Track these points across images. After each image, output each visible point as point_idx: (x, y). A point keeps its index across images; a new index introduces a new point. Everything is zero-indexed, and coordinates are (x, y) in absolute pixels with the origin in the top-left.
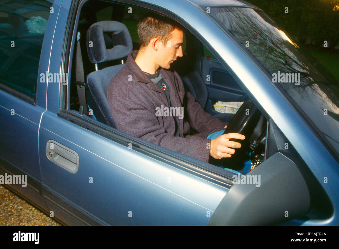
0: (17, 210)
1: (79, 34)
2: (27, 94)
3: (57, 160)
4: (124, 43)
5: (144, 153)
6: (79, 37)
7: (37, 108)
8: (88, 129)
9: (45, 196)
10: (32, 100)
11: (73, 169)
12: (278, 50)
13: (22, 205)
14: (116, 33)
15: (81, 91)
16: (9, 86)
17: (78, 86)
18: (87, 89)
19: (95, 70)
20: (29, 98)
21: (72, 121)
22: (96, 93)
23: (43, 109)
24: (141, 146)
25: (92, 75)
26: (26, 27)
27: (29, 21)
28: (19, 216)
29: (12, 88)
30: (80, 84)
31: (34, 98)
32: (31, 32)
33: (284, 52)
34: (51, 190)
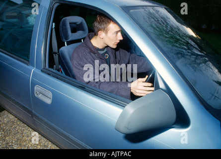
0: (21, 130)
1: (54, 24)
2: (25, 59)
3: (40, 96)
4: (83, 29)
5: (87, 91)
6: (54, 26)
7: (30, 67)
8: (57, 78)
9: (34, 119)
10: (27, 62)
11: (49, 101)
12: (183, 41)
13: (24, 127)
14: (78, 23)
15: (56, 57)
16: (15, 55)
17: (54, 55)
18: (59, 56)
19: (65, 45)
20: (26, 61)
21: (49, 74)
22: (64, 58)
23: (33, 67)
24: (86, 88)
25: (62, 49)
26: (28, 21)
27: (29, 17)
28: (22, 133)
29: (16, 56)
30: (55, 53)
31: (28, 61)
32: (30, 24)
33: (187, 41)
34: (37, 114)
